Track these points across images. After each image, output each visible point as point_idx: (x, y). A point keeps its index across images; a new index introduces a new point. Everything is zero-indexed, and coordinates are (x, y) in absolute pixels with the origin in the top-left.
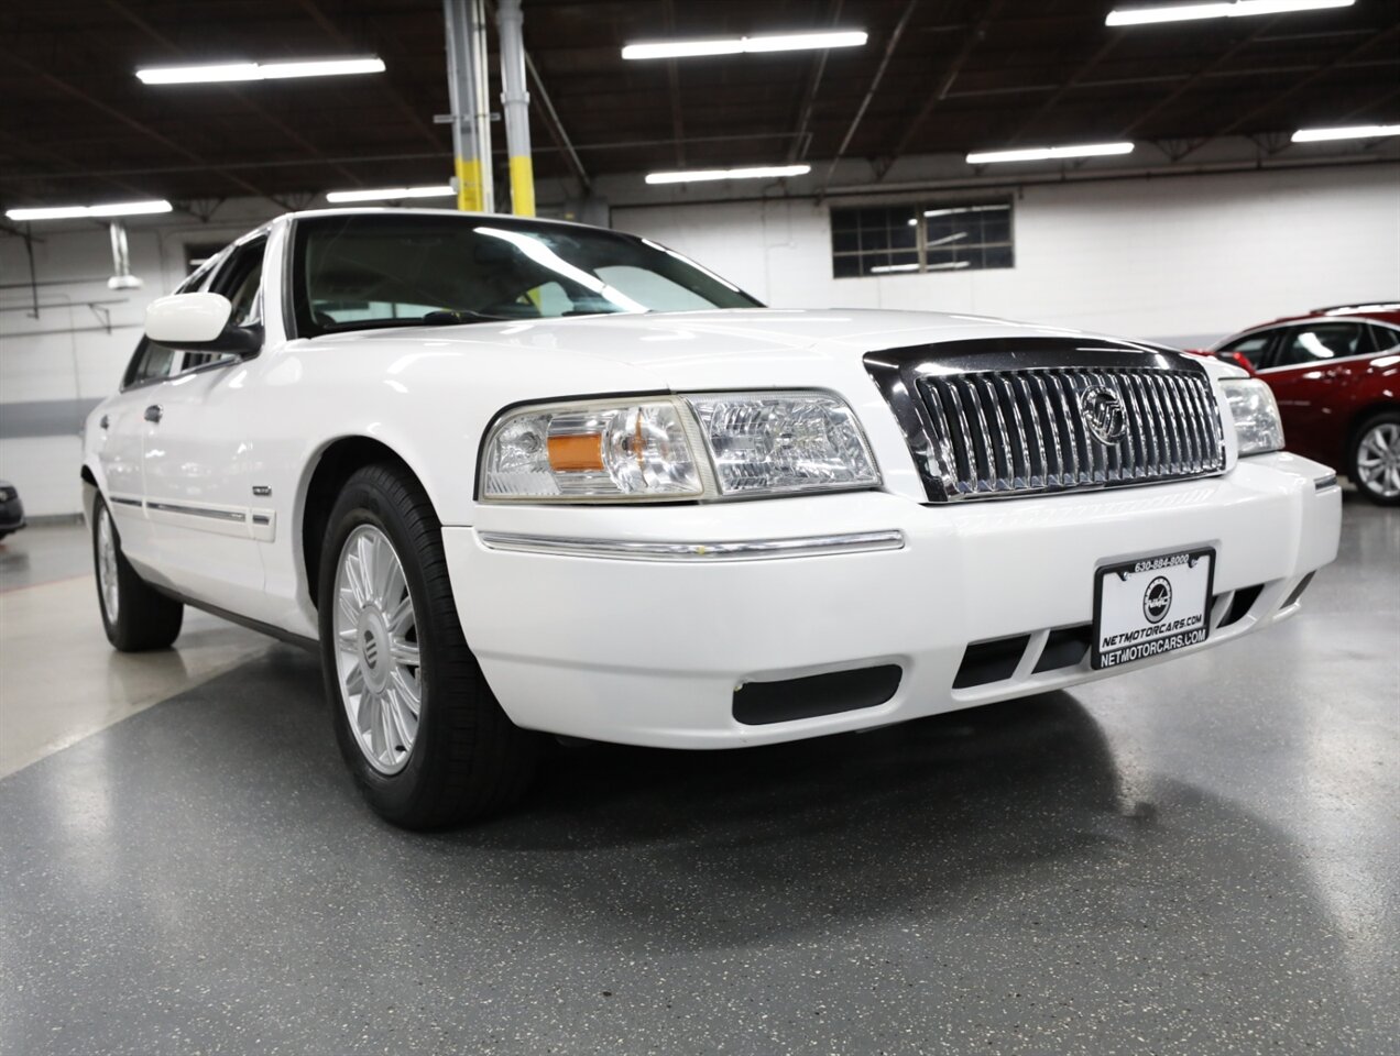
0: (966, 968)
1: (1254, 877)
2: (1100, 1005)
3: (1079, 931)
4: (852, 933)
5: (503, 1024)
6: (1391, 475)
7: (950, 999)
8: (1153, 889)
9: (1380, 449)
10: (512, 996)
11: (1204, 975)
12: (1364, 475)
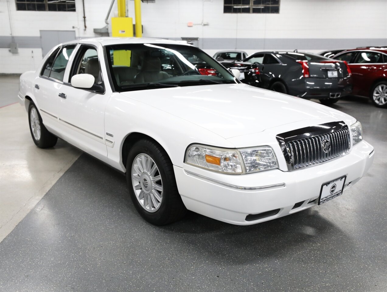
0: (290, 273)
1: (347, 250)
2: (318, 283)
3: (311, 264)
4: (265, 262)
5: (199, 284)
6: (382, 99)
7: (288, 281)
8: (326, 252)
9: (380, 91)
10: (198, 276)
11: (338, 276)
12: (374, 98)
